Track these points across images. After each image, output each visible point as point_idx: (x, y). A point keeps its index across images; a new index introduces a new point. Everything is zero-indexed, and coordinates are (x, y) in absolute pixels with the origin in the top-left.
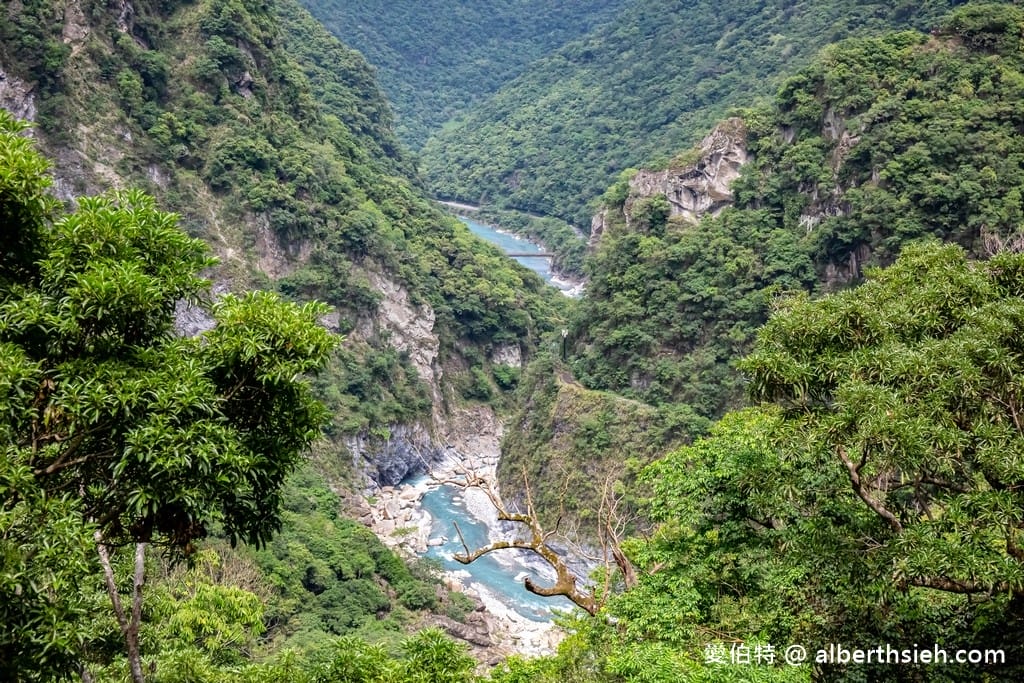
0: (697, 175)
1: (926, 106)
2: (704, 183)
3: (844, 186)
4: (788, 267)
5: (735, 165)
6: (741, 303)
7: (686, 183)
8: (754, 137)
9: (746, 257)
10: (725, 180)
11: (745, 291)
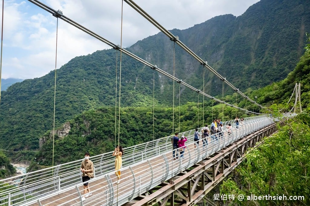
0: (62, 130)
1: (101, 120)
2: (64, 131)
3: (89, 130)
4: (83, 142)
5: (69, 128)
6: (75, 148)
7: (61, 132)
8: (72, 124)
9: (75, 142)
10: (67, 131)
11: (75, 146)
